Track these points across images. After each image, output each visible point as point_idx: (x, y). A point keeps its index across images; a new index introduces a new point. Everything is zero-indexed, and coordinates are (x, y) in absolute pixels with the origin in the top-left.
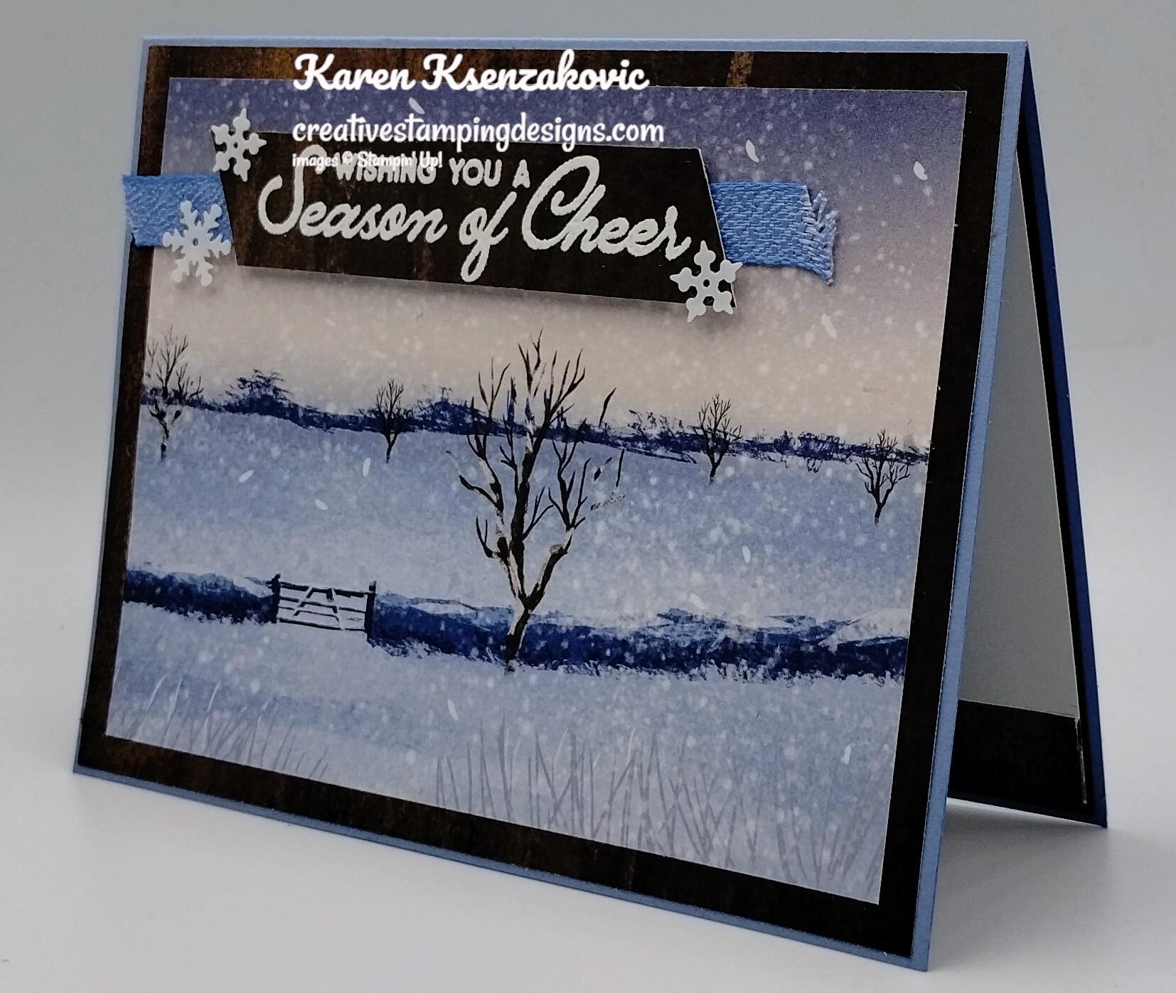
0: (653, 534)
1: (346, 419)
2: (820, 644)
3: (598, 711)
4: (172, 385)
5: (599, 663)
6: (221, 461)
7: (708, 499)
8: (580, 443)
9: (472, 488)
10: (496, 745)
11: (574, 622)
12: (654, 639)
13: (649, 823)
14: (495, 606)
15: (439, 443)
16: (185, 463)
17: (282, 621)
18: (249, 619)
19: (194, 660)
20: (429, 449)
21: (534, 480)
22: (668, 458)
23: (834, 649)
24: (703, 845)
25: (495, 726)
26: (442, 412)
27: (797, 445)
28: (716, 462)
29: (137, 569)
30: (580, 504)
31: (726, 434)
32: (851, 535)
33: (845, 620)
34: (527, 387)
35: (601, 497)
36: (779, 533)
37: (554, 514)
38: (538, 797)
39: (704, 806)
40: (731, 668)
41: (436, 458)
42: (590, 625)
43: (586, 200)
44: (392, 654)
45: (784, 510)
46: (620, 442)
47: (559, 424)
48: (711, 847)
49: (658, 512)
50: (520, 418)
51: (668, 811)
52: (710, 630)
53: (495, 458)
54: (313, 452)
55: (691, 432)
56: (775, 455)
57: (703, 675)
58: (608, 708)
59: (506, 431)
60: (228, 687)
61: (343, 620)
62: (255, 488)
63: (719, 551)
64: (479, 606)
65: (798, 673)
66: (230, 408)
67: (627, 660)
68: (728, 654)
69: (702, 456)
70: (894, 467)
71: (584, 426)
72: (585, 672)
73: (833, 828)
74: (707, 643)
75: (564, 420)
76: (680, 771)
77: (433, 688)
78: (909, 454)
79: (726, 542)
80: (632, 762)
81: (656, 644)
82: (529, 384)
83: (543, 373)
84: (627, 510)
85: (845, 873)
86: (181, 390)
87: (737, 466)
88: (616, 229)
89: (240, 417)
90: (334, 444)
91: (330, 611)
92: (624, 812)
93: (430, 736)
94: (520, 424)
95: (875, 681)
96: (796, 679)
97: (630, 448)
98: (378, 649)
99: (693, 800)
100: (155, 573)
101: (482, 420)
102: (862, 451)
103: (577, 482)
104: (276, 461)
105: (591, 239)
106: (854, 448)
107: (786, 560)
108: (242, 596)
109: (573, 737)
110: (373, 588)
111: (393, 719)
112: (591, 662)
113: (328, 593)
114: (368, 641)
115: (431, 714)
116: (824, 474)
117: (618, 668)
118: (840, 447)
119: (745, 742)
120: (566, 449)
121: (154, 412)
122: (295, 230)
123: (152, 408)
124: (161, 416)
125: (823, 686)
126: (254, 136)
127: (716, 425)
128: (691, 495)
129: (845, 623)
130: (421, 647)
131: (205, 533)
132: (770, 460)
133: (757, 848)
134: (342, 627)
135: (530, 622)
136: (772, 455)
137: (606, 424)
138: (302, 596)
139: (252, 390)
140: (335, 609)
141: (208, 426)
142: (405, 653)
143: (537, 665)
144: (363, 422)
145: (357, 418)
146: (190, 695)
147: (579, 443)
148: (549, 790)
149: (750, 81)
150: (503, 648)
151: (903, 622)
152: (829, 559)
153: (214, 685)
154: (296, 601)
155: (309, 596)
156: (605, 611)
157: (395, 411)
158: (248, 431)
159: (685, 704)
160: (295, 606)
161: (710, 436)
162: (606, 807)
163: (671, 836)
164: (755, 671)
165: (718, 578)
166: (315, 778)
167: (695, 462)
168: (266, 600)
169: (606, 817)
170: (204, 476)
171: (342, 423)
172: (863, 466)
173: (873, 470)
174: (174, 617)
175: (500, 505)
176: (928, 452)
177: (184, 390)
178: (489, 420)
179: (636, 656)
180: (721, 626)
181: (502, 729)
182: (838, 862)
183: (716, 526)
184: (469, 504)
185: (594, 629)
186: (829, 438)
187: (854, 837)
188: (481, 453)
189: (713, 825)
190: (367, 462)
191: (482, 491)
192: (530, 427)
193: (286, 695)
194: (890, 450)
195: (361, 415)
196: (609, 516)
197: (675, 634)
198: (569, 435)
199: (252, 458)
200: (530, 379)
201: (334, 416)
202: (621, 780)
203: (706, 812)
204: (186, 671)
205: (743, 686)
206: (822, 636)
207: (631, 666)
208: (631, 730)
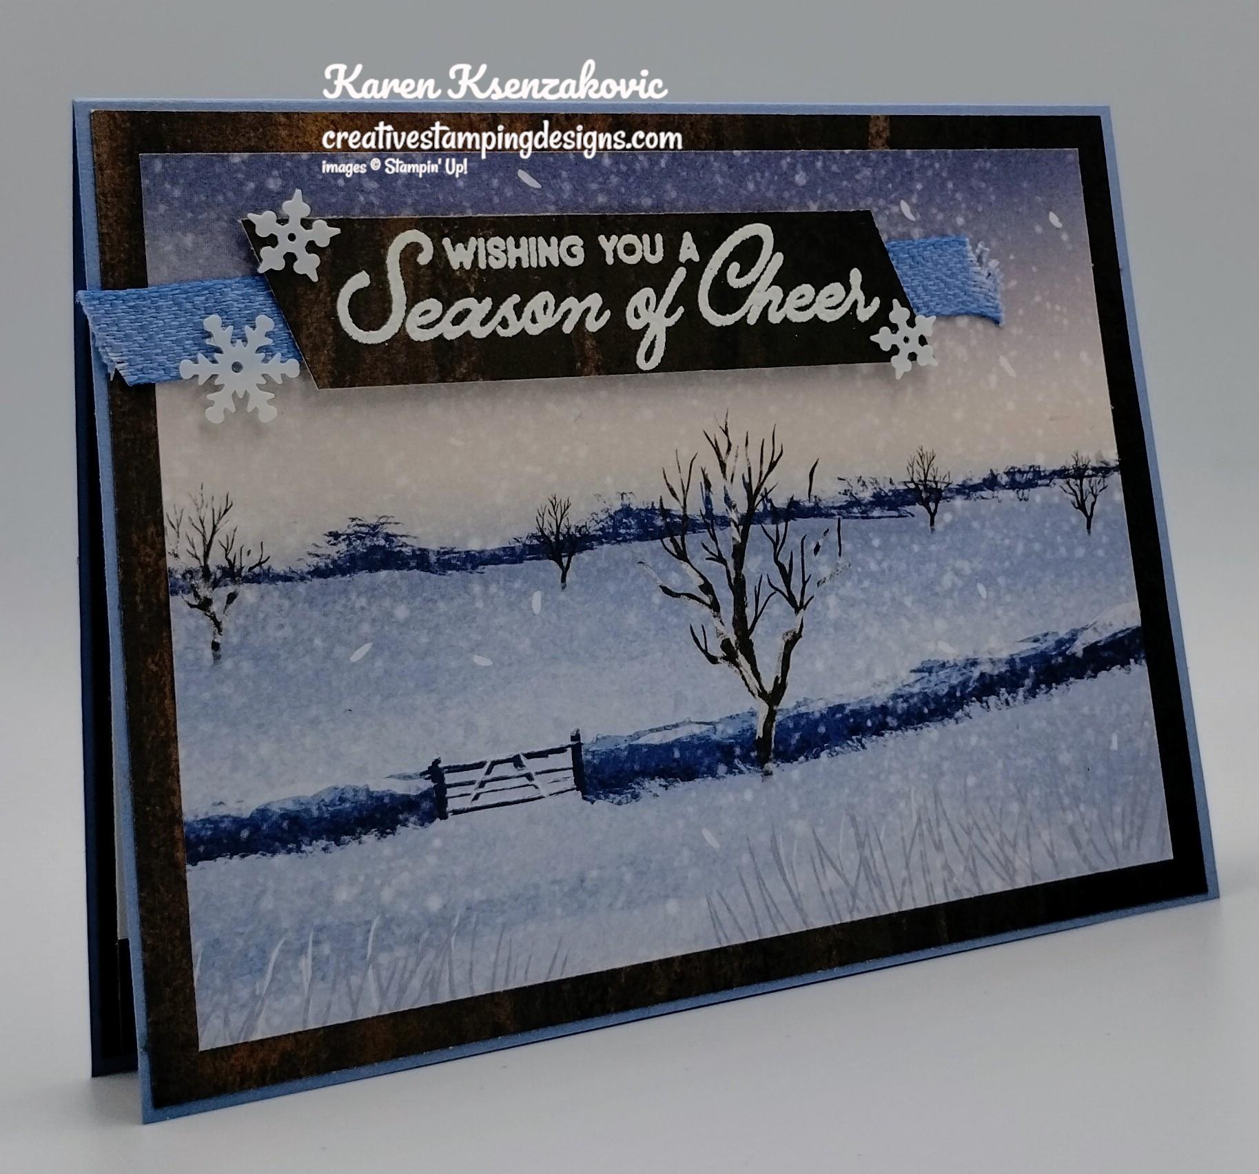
0: (887, 595)
1: (497, 552)
2: (1067, 653)
3: (872, 785)
4: (217, 560)
5: (863, 736)
6: (318, 642)
7: (933, 548)
8: (792, 521)
9: (678, 595)
10: (771, 857)
11: (826, 704)
12: (912, 695)
13: (951, 873)
14: (734, 714)
15: (626, 555)
16: (256, 659)
17: (455, 812)
18: (405, 825)
19: (329, 902)
20: (617, 564)
21: (748, 570)
22: (886, 517)
23: (1080, 654)
24: (1007, 872)
25: (764, 838)
26: (624, 520)
27: (1004, 479)
28: (932, 511)
29: (202, 817)
30: (805, 583)
31: (936, 483)
32: (1071, 549)
33: (1084, 626)
34: (722, 475)
35: (825, 571)
36: (1007, 564)
37: (778, 601)
38: (831, 892)
39: (997, 836)
40: (992, 699)
41: (627, 571)
42: (844, 701)
43: (765, 269)
44: (619, 803)
45: (1007, 542)
46: (834, 511)
47: (765, 506)
48: (1015, 871)
49: (887, 571)
50: (719, 508)
51: (965, 853)
52: (964, 671)
53: (699, 557)
54: (459, 601)
55: (902, 487)
56: (986, 493)
57: (968, 715)
58: (882, 777)
59: (706, 526)
60: (392, 920)
61: (544, 785)
62: (379, 663)
63: (956, 594)
64: (715, 719)
65: (1054, 685)
66: (318, 573)
67: (890, 725)
68: (987, 687)
69: (919, 509)
70: (1093, 482)
71: (793, 503)
72: (850, 749)
73: (1118, 809)
74: (964, 684)
75: (770, 501)
76: (968, 812)
77: (681, 823)
78: (1101, 468)
79: (960, 583)
80: (919, 819)
81: (916, 699)
82: (724, 472)
83: (736, 457)
84: (855, 578)
85: (1138, 845)
86: (232, 565)
87: (953, 511)
88: (802, 296)
89: (336, 581)
90: (486, 585)
91: (524, 781)
92: (924, 872)
93: (690, 875)
94: (720, 515)
95: (1123, 670)
96: (1053, 691)
97: (846, 515)
98: (601, 804)
99: (987, 835)
100: (234, 814)
101: (677, 520)
102: (1062, 473)
103: (797, 561)
104: (405, 624)
105: (778, 310)
106: (1055, 474)
107: (1020, 587)
108: (386, 800)
109: (853, 819)
110: (576, 737)
111: (639, 874)
112: (854, 737)
113: (516, 761)
114: (584, 798)
115: (686, 852)
116: (1034, 500)
117: (882, 735)
118: (1042, 474)
119: (1021, 762)
120: (777, 531)
121: (195, 603)
122: (402, 335)
123: (190, 598)
124: (205, 605)
125: (1079, 690)
126: (320, 224)
127: (926, 476)
128: (916, 548)
129: (1084, 629)
130: (655, 785)
131: (308, 741)
132: (983, 498)
133: (1055, 853)
134: (543, 792)
135: (778, 718)
136: (984, 494)
137: (816, 497)
138: (479, 775)
139: (350, 544)
140: (529, 777)
141: (286, 603)
142: (636, 797)
143: (797, 760)
144: (523, 552)
145: (513, 548)
146: (333, 950)
147: (791, 523)
148: (841, 882)
149: (891, 144)
150: (753, 754)
151: (1133, 613)
152: (1057, 576)
153: (369, 923)
154: (472, 783)
155: (488, 772)
156: (856, 683)
157: (564, 530)
158: (354, 597)
159: (957, 748)
160: (472, 790)
161: (921, 487)
162: (904, 873)
163: (974, 875)
164: (1015, 695)
165: (961, 620)
166: (555, 977)
167: (913, 516)
168: (425, 795)
169: (907, 884)
170: (291, 668)
171: (494, 559)
172: (1066, 487)
173: (1076, 488)
174: (280, 860)
175: (715, 606)
176: (1118, 463)
177: (237, 564)
178: (685, 517)
179: (898, 717)
180: (974, 663)
181: (774, 840)
182: (1131, 837)
183: (946, 571)
184: (677, 614)
185: (849, 704)
186: (1031, 467)
187: (1139, 810)
188: (682, 555)
189: (1011, 849)
190: (537, 598)
191: (691, 596)
192: (733, 516)
193: (484, 898)
194: (1086, 468)
195: (518, 544)
196: (838, 588)
197: (932, 684)
198: (777, 515)
199: (366, 628)
200: (723, 465)
201: (479, 552)
202: (913, 843)
203: (1002, 841)
204: (317, 922)
205: (1007, 713)
206: (1068, 646)
207: (895, 729)
208: (910, 791)
